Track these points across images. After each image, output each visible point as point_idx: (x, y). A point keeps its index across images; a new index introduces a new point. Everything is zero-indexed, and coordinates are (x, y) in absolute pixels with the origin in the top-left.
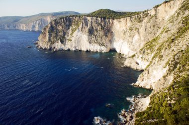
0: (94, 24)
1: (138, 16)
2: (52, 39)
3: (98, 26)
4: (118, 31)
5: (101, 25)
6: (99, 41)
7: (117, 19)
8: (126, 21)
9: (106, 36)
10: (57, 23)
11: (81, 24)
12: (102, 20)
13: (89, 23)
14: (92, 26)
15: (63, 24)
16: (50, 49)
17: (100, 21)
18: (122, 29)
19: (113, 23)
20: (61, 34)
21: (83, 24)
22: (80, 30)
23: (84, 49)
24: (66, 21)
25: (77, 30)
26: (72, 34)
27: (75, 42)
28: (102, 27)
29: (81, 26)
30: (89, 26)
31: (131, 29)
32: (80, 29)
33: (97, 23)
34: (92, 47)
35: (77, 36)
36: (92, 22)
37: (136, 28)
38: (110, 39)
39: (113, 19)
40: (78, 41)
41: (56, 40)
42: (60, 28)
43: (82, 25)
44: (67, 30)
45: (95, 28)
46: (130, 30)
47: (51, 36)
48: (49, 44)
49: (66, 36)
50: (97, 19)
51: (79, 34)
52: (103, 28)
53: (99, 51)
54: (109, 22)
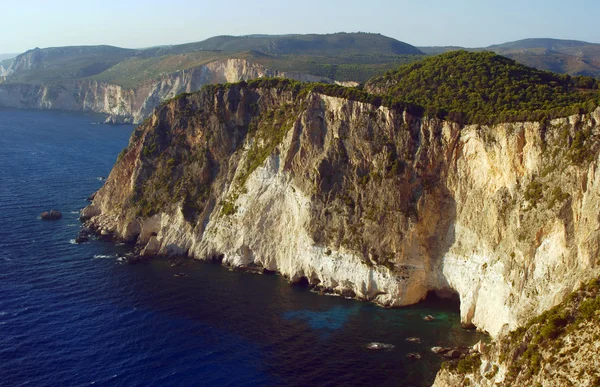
0: (355, 140)
1: (579, 124)
2: (150, 193)
3: (376, 151)
4: (480, 194)
5: (392, 147)
6: (366, 235)
7: (480, 123)
8: (522, 142)
9: (409, 211)
10: (192, 112)
11: (291, 133)
12: (397, 122)
13: (333, 132)
14: (342, 146)
15: (214, 118)
16: (132, 241)
17: (388, 124)
18: (499, 185)
19: (457, 144)
20: (197, 169)
21: (298, 130)
22: (282, 162)
23: (287, 268)
24: (233, 109)
25: (268, 160)
26: (243, 179)
27: (249, 225)
28: (393, 157)
29: (288, 141)
30: (327, 146)
31: (535, 193)
32: (284, 154)
33: (369, 137)
34: (327, 263)
35: (262, 190)
36: (344, 128)
37: (560, 195)
38: (431, 230)
39: (462, 122)
40: (265, 221)
41: (164, 196)
42: (197, 139)
43: (296, 139)
44: (230, 151)
45: (355, 162)
46: (528, 196)
47: (149, 176)
48: (132, 212)
49: (216, 185)
50: (373, 115)
51: (275, 182)
52: (396, 166)
53: (359, 293)
54: (438, 133)
